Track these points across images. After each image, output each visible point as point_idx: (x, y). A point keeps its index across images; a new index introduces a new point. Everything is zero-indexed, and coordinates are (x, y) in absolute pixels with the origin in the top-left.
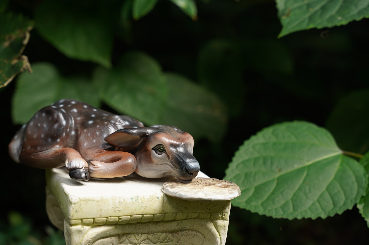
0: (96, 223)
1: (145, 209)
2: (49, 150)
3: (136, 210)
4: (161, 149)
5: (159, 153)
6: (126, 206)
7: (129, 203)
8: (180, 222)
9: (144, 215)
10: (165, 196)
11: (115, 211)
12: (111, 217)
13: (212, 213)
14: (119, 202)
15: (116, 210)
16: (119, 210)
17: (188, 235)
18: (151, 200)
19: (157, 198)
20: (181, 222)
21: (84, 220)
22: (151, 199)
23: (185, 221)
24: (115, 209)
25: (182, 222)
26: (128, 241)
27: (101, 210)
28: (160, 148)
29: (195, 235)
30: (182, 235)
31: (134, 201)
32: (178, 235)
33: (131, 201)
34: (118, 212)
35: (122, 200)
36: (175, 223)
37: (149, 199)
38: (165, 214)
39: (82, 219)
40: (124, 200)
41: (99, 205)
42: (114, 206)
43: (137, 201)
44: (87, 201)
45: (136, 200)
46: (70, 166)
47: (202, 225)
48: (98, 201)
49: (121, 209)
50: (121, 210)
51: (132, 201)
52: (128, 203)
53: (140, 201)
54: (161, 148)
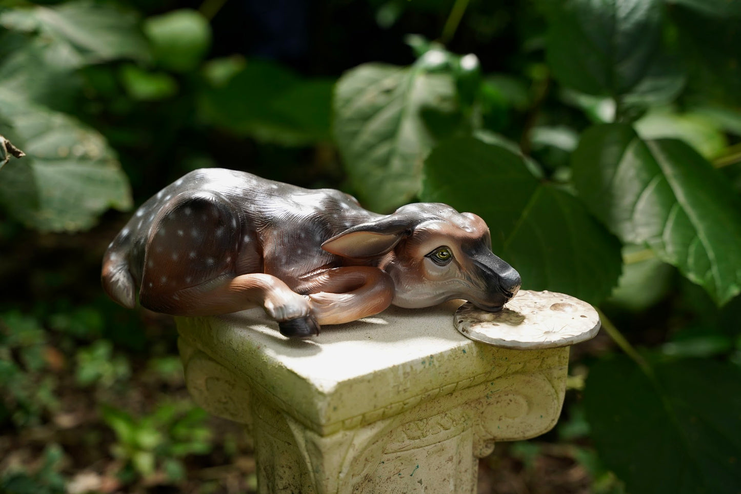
0: (365, 421)
1: (446, 376)
2: (214, 280)
3: (431, 381)
4: (444, 255)
5: (443, 262)
6: (414, 378)
7: (421, 372)
8: (489, 384)
9: (444, 388)
10: (473, 345)
11: (399, 392)
12: (391, 404)
13: (544, 358)
14: (404, 374)
15: (400, 389)
16: (404, 390)
17: (499, 403)
18: (454, 359)
19: (462, 352)
20: (492, 384)
21: (347, 422)
22: (454, 356)
23: (498, 380)
24: (398, 388)
25: (494, 382)
26: (405, 436)
27: (375, 396)
28: (442, 253)
29: (511, 401)
30: (489, 404)
31: (427, 365)
32: (481, 405)
33: (423, 366)
34: (402, 392)
35: (408, 370)
36: (482, 387)
37: (451, 356)
38: (474, 377)
39: (343, 422)
40: (411, 367)
41: (373, 387)
42: (395, 384)
43: (432, 365)
44: (351, 386)
45: (430, 364)
46: (281, 314)
47: (529, 382)
48: (369, 381)
49: (408, 385)
50: (408, 388)
51: (425, 367)
52: (418, 372)
53: (437, 364)
54: (444, 253)
